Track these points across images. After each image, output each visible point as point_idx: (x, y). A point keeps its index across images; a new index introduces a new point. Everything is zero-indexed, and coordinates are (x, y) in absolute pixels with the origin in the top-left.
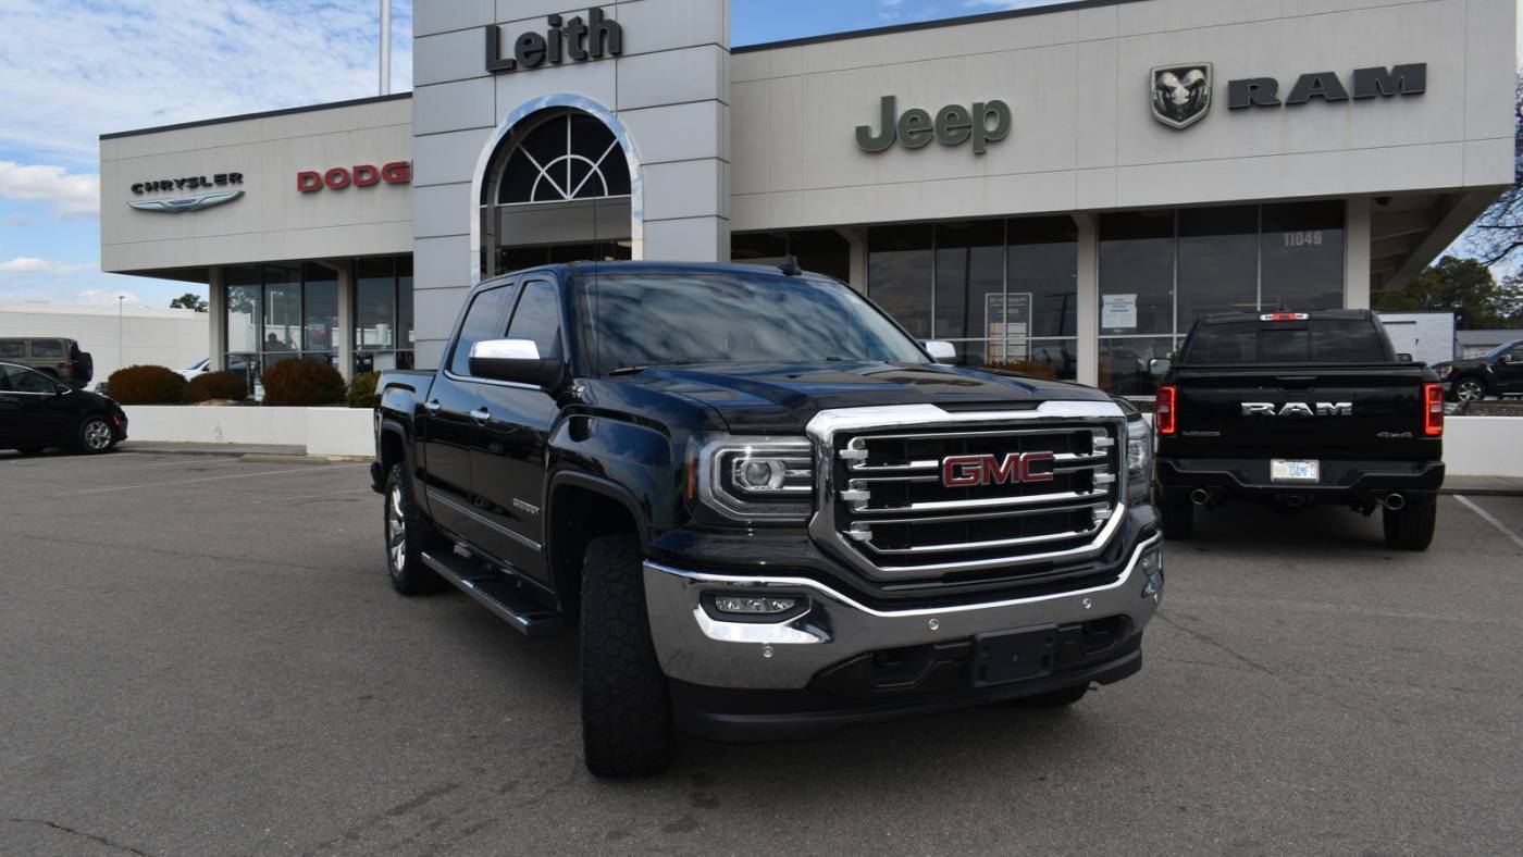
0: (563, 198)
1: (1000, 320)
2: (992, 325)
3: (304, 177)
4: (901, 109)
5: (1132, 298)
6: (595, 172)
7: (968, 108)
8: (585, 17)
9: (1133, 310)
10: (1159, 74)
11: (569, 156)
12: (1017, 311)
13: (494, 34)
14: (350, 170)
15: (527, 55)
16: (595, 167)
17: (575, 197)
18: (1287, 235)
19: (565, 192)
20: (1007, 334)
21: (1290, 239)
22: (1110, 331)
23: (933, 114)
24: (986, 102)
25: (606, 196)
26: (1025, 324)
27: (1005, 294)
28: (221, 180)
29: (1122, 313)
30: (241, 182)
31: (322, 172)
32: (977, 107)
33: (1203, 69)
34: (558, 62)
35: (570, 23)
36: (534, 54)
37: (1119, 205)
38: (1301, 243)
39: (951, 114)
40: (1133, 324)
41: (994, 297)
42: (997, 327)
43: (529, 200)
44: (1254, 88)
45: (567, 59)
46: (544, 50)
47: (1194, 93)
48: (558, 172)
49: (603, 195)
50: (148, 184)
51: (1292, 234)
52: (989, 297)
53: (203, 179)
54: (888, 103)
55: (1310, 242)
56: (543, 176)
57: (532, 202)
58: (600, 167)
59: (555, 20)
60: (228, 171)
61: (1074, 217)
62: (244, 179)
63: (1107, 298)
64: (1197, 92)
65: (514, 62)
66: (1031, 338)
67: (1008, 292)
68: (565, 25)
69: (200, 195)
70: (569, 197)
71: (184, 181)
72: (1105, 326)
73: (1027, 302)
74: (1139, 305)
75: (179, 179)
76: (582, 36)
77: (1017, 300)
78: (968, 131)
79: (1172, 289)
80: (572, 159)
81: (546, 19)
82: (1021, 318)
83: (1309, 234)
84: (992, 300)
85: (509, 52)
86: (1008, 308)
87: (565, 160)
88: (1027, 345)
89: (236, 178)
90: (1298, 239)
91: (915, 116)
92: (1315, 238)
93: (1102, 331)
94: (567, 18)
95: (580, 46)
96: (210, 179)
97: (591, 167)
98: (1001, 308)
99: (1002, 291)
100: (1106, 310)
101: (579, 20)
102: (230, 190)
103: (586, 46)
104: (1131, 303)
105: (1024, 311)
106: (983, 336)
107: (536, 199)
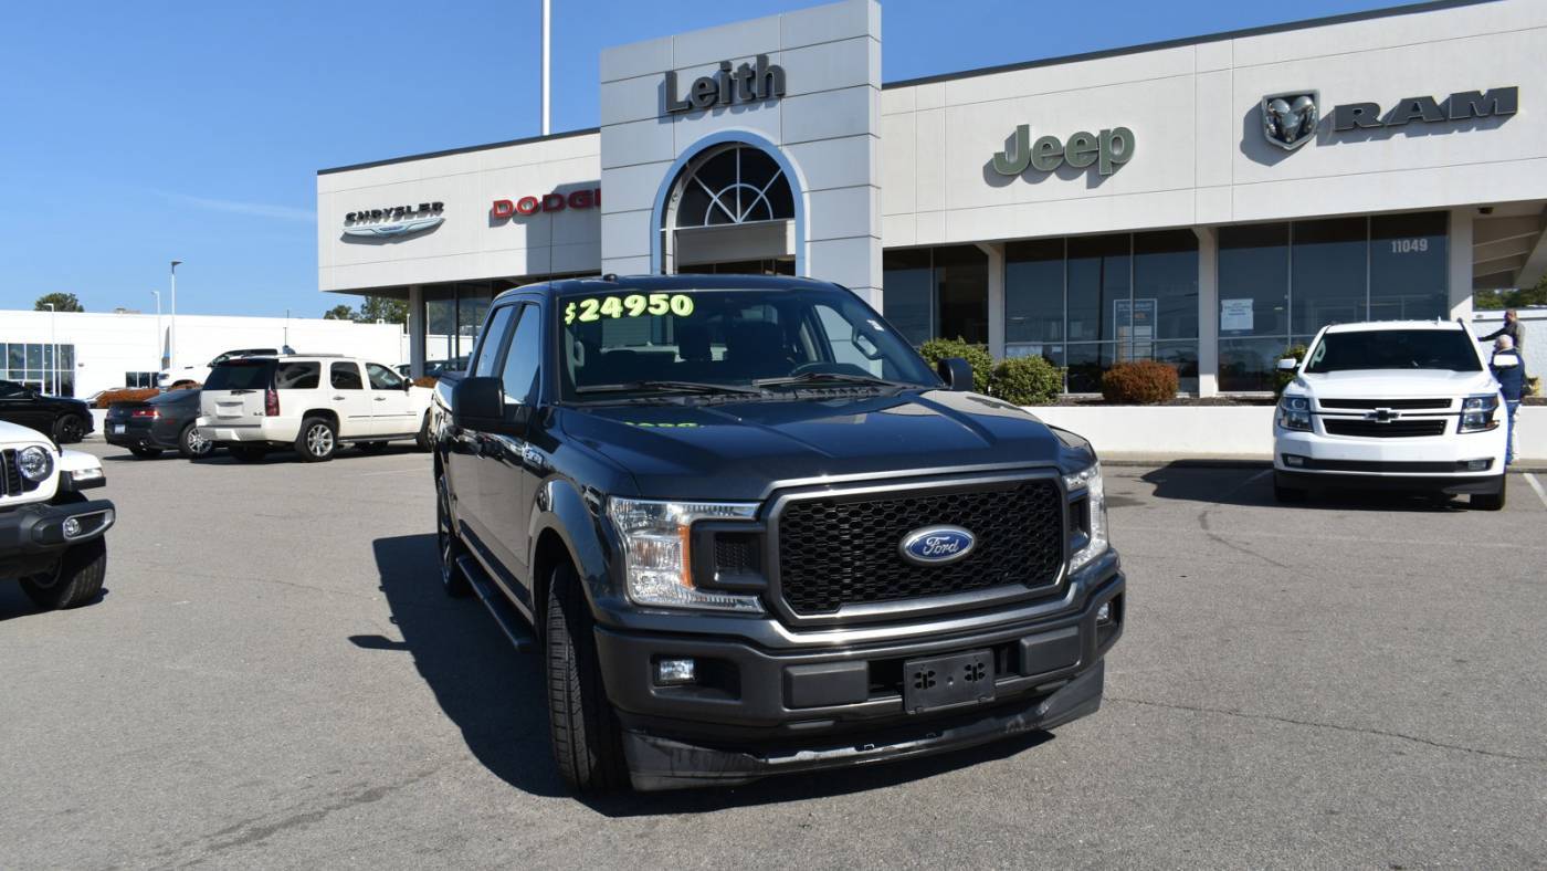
0: (733, 222)
1: (1127, 324)
2: (1120, 329)
3: (497, 205)
4: (1034, 138)
5: (1249, 302)
6: (762, 199)
7: (1096, 134)
8: (753, 63)
9: (1250, 314)
10: (1271, 100)
11: (738, 185)
12: (1143, 316)
13: (671, 78)
14: (538, 198)
15: (702, 97)
16: (762, 194)
17: (744, 220)
18: (1394, 243)
19: (736, 216)
20: (1134, 336)
21: (1397, 245)
22: (1228, 333)
23: (1064, 140)
24: (1112, 129)
25: (772, 220)
26: (1150, 327)
27: (1131, 300)
29: (1240, 316)
30: (442, 210)
31: (515, 200)
32: (1104, 133)
33: (1312, 96)
34: (730, 102)
35: (739, 68)
36: (710, 96)
37: (1235, 220)
38: (1408, 250)
39: (1080, 140)
40: (1250, 326)
41: (1122, 303)
42: (1126, 331)
43: (703, 224)
44: (1358, 112)
45: (738, 98)
46: (716, 93)
47: (1303, 117)
48: (729, 198)
49: (769, 218)
50: (360, 213)
51: (1399, 242)
52: (1117, 303)
55: (1416, 248)
56: (716, 204)
58: (766, 194)
59: (726, 67)
60: (430, 201)
61: (1195, 231)
63: (1226, 303)
64: (1305, 118)
65: (687, 103)
66: (1156, 340)
67: (1134, 297)
68: (735, 69)
69: (405, 223)
70: (739, 220)
71: (392, 209)
72: (1223, 328)
73: (1153, 307)
74: (1255, 308)
75: (388, 208)
76: (750, 80)
77: (1142, 306)
78: (1096, 155)
79: (1287, 293)
80: (742, 188)
81: (719, 65)
82: (1147, 321)
83: (1416, 241)
84: (1120, 306)
85: (684, 95)
86: (1134, 313)
87: (735, 189)
88: (1152, 346)
90: (1403, 246)
91: (1047, 144)
92: (1421, 245)
93: (1221, 333)
94: (736, 64)
95: (749, 89)
97: (758, 194)
98: (1129, 313)
99: (1129, 297)
100: (1225, 314)
101: (746, 65)
103: (755, 89)
104: (1248, 307)
105: (1149, 315)
106: (1112, 339)
107: (710, 223)
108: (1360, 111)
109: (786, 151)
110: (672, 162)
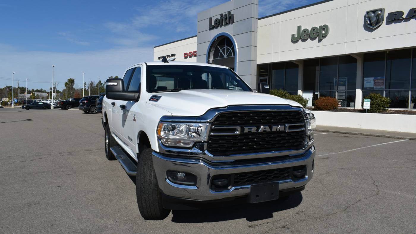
0: (224, 57)
3: (185, 54)
4: (302, 29)
7: (318, 27)
8: (227, 13)
9: (372, 82)
10: (368, 13)
12: (343, 83)
13: (211, 19)
14: (193, 52)
15: (216, 24)
17: (227, 57)
19: (225, 55)
23: (310, 30)
24: (323, 25)
26: (345, 86)
27: (337, 78)
28: (172, 55)
29: (370, 83)
31: (188, 53)
32: (320, 27)
33: (381, 10)
34: (222, 26)
35: (224, 15)
36: (218, 24)
37: (357, 52)
39: (314, 29)
43: (218, 58)
44: (395, 14)
45: (224, 24)
46: (219, 23)
47: (378, 18)
48: (224, 51)
49: (232, 56)
50: (161, 57)
52: (335, 79)
53: (169, 55)
54: (299, 27)
56: (221, 52)
57: (219, 58)
59: (222, 15)
60: (173, 54)
62: (176, 55)
63: (365, 79)
64: (379, 17)
65: (214, 25)
69: (169, 59)
72: (365, 87)
73: (346, 80)
74: (374, 80)
75: (166, 55)
76: (226, 18)
77: (343, 79)
78: (318, 34)
79: (384, 76)
81: (220, 15)
85: (213, 24)
87: (225, 48)
88: (346, 92)
89: (174, 55)
91: (306, 31)
94: (224, 14)
95: (226, 21)
96: (170, 56)
97: (230, 49)
100: (365, 82)
101: (226, 15)
102: (173, 57)
104: (372, 80)
105: (345, 82)
106: (333, 90)
107: (220, 57)
108: (396, 14)
109: (233, 37)
110: (210, 42)
